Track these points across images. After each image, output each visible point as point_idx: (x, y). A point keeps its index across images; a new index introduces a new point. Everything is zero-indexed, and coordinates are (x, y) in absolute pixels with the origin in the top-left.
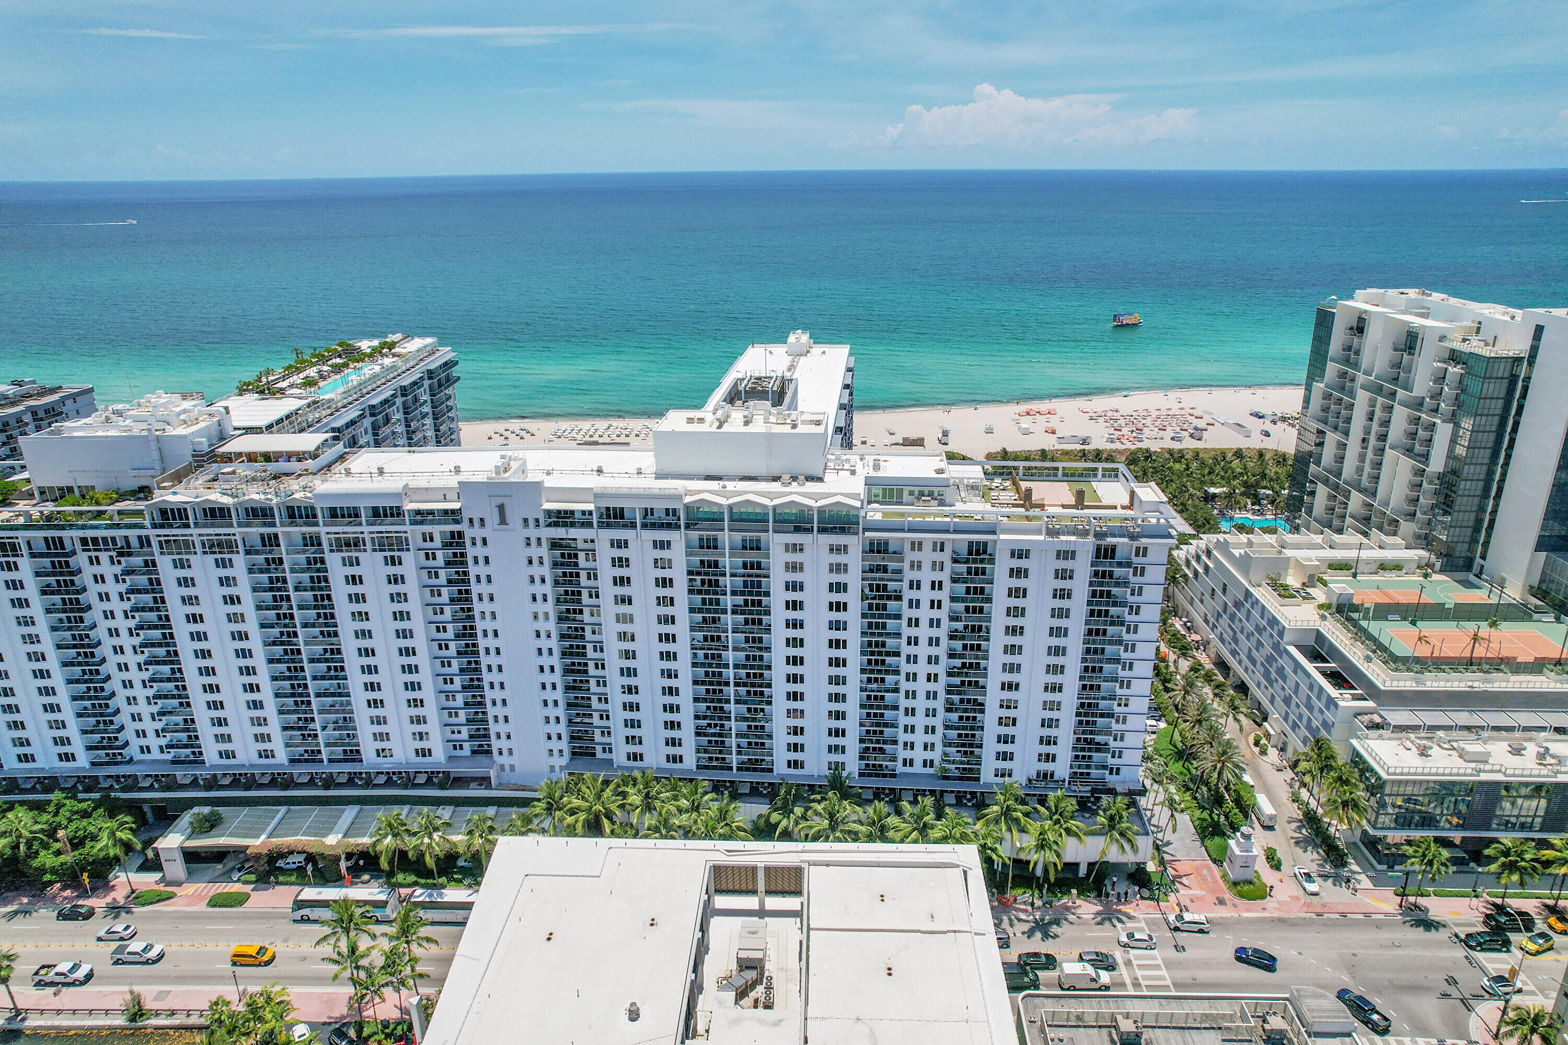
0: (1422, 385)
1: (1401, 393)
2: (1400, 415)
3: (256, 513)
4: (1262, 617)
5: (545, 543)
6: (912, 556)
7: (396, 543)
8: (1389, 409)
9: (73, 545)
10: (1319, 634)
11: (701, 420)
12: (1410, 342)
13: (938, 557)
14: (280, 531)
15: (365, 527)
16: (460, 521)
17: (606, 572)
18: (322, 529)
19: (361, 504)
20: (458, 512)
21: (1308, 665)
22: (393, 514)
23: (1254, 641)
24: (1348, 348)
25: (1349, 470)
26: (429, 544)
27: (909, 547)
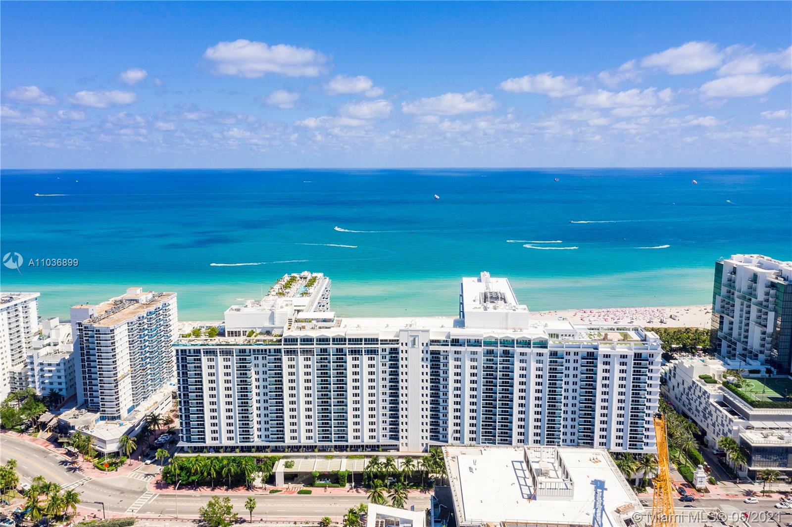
0: (761, 297)
1: (753, 300)
2: (754, 309)
3: (323, 340)
4: (700, 392)
5: (429, 352)
6: (566, 357)
7: (374, 352)
8: (749, 306)
9: (250, 352)
10: (725, 397)
11: (480, 308)
12: (755, 278)
13: (576, 358)
14: (332, 347)
15: (363, 346)
16: (398, 344)
17: (452, 363)
18: (347, 347)
19: (363, 337)
20: (398, 340)
21: (721, 409)
22: (374, 341)
23: (698, 403)
24: (730, 280)
25: (735, 333)
26: (384, 353)
27: (565, 354)
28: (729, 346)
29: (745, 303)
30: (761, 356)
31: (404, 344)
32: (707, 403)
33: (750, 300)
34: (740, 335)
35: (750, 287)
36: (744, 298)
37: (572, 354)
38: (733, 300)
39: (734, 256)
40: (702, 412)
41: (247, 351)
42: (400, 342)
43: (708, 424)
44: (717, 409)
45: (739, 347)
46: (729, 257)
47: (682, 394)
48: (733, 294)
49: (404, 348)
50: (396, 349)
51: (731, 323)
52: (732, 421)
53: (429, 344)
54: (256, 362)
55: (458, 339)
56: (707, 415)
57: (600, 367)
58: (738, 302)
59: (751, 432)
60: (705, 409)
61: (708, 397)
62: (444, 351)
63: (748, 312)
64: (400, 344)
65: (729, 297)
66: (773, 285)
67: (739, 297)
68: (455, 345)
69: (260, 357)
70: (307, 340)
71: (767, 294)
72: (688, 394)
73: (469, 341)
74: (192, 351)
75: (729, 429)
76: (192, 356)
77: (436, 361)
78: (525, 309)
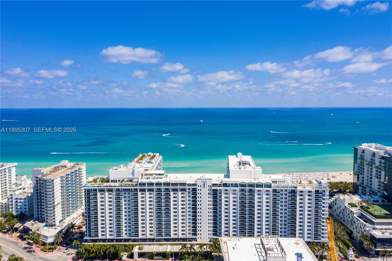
0: (377, 164)
1: (374, 165)
2: (374, 170)
3: (158, 184)
4: (349, 211)
5: (212, 190)
6: (281, 192)
7: (184, 190)
8: (372, 169)
9: (122, 190)
10: (361, 214)
11: (237, 168)
12: (374, 154)
13: (286, 193)
14: (163, 187)
15: (179, 187)
16: (196, 186)
17: (223, 196)
18: (171, 187)
19: (179, 182)
20: (196, 184)
21: (360, 220)
22: (184, 184)
23: (348, 217)
24: (361, 156)
25: (365, 183)
26: (189, 191)
27: (280, 191)
28: (363, 189)
29: (370, 167)
30: (379, 194)
31: (199, 186)
32: (353, 217)
33: (372, 165)
34: (368, 183)
35: (372, 159)
36: (369, 165)
37: (284, 191)
38: (363, 166)
39: (363, 144)
40: (350, 222)
41: (120, 190)
42: (198, 185)
43: (353, 228)
44: (358, 220)
45: (368, 189)
46: (361, 145)
47: (340, 213)
48: (363, 163)
49: (199, 188)
50: (195, 189)
51: (363, 178)
52: (366, 226)
53: (212, 186)
54: (125, 195)
55: (227, 183)
56: (353, 223)
57: (298, 197)
58: (366, 167)
59: (376, 231)
60: (352, 220)
61: (353, 214)
62: (219, 190)
63: (372, 172)
64: (197, 186)
65: (361, 165)
66: (383, 158)
67: (366, 164)
68: (225, 186)
69: (127, 193)
70: (151, 184)
71: (380, 162)
72: (343, 213)
73: (232, 184)
74: (93, 190)
75: (364, 230)
76: (92, 192)
77: (215, 195)
78: (260, 169)
